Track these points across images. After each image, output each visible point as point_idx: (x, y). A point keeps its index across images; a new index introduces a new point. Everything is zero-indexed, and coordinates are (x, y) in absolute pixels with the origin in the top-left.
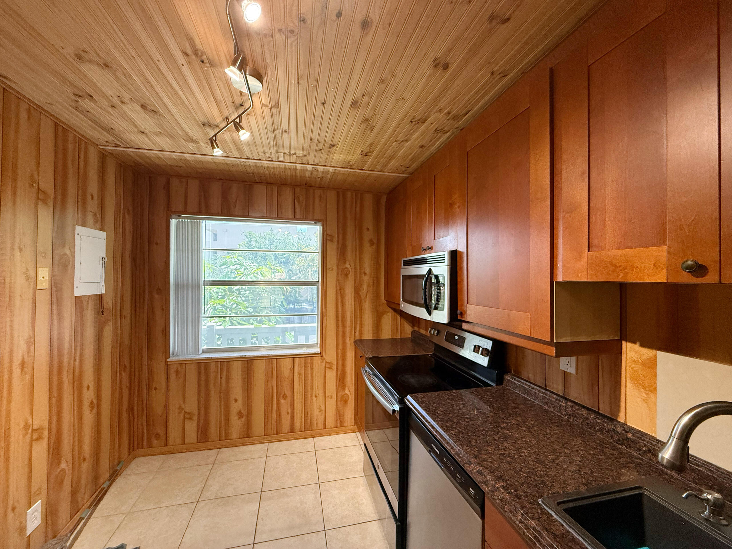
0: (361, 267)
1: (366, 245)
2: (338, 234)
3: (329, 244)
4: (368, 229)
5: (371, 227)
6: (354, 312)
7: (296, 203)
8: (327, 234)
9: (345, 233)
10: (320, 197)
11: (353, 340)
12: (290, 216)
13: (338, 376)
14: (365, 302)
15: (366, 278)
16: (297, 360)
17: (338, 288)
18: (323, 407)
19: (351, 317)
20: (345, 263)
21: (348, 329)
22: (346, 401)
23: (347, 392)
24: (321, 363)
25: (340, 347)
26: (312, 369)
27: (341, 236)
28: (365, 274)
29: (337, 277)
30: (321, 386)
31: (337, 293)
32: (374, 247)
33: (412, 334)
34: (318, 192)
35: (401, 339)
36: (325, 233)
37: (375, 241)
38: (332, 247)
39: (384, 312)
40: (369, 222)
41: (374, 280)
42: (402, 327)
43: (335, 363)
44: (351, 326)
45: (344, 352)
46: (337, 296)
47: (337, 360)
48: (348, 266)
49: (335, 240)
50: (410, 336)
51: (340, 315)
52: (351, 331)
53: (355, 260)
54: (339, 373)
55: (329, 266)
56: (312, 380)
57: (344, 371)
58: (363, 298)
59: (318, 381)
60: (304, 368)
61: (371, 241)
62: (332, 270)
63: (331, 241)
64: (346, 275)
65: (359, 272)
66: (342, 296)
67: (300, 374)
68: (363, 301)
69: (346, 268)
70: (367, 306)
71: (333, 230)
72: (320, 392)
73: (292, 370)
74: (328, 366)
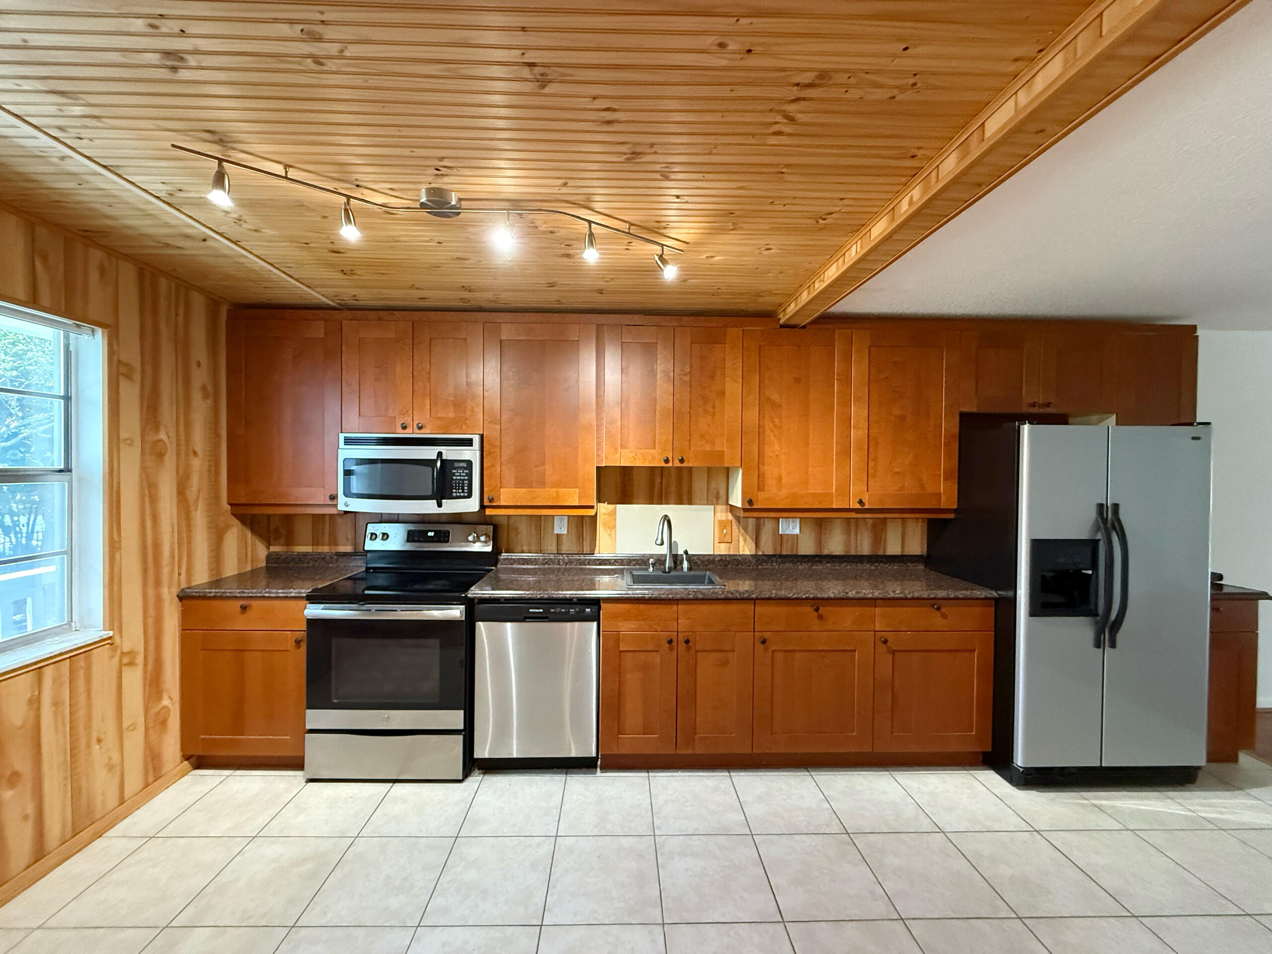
0: (188, 440)
1: (197, 396)
2: (142, 363)
3: (124, 383)
4: (199, 365)
5: (204, 361)
6: (176, 533)
7: (38, 264)
8: (119, 361)
9: (156, 366)
10: (102, 271)
11: (175, 591)
12: (22, 295)
13: (149, 674)
14: (196, 510)
15: (197, 464)
16: (48, 672)
17: (145, 483)
18: (116, 759)
19: (172, 544)
20: (157, 429)
21: (166, 570)
22: (164, 723)
23: (166, 702)
24: (112, 657)
25: (152, 611)
26: (88, 680)
27: (149, 369)
28: (195, 453)
29: (143, 461)
30: (111, 713)
31: (142, 496)
32: (210, 401)
33: (267, 560)
34: (96, 256)
35: (252, 571)
36: (115, 358)
37: (210, 388)
38: (130, 393)
39: (228, 527)
40: (200, 351)
41: (209, 466)
42: (254, 549)
43: (142, 650)
44: (172, 563)
45: (159, 621)
46: (142, 502)
47: (146, 642)
48: (162, 436)
49: (137, 377)
50: (264, 564)
51: (149, 543)
52: (172, 571)
53: (177, 426)
54: (150, 667)
55: (123, 435)
56: (89, 706)
57: (159, 664)
58: (191, 502)
59: (103, 704)
60: (67, 685)
61: (204, 388)
62: (131, 445)
63: (129, 377)
64: (161, 456)
65: (185, 450)
66: (154, 500)
67: (56, 704)
68: (192, 509)
69: (161, 440)
70: (200, 518)
71: (132, 354)
72: (110, 726)
73: (35, 702)
74: (128, 659)
